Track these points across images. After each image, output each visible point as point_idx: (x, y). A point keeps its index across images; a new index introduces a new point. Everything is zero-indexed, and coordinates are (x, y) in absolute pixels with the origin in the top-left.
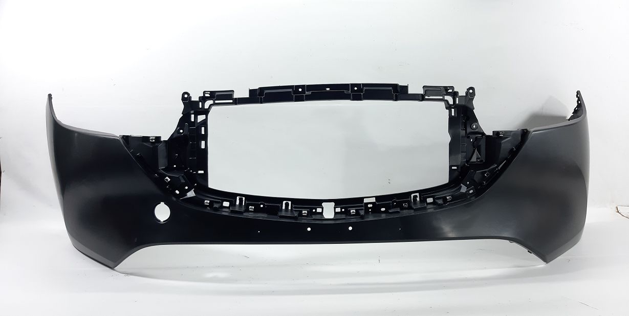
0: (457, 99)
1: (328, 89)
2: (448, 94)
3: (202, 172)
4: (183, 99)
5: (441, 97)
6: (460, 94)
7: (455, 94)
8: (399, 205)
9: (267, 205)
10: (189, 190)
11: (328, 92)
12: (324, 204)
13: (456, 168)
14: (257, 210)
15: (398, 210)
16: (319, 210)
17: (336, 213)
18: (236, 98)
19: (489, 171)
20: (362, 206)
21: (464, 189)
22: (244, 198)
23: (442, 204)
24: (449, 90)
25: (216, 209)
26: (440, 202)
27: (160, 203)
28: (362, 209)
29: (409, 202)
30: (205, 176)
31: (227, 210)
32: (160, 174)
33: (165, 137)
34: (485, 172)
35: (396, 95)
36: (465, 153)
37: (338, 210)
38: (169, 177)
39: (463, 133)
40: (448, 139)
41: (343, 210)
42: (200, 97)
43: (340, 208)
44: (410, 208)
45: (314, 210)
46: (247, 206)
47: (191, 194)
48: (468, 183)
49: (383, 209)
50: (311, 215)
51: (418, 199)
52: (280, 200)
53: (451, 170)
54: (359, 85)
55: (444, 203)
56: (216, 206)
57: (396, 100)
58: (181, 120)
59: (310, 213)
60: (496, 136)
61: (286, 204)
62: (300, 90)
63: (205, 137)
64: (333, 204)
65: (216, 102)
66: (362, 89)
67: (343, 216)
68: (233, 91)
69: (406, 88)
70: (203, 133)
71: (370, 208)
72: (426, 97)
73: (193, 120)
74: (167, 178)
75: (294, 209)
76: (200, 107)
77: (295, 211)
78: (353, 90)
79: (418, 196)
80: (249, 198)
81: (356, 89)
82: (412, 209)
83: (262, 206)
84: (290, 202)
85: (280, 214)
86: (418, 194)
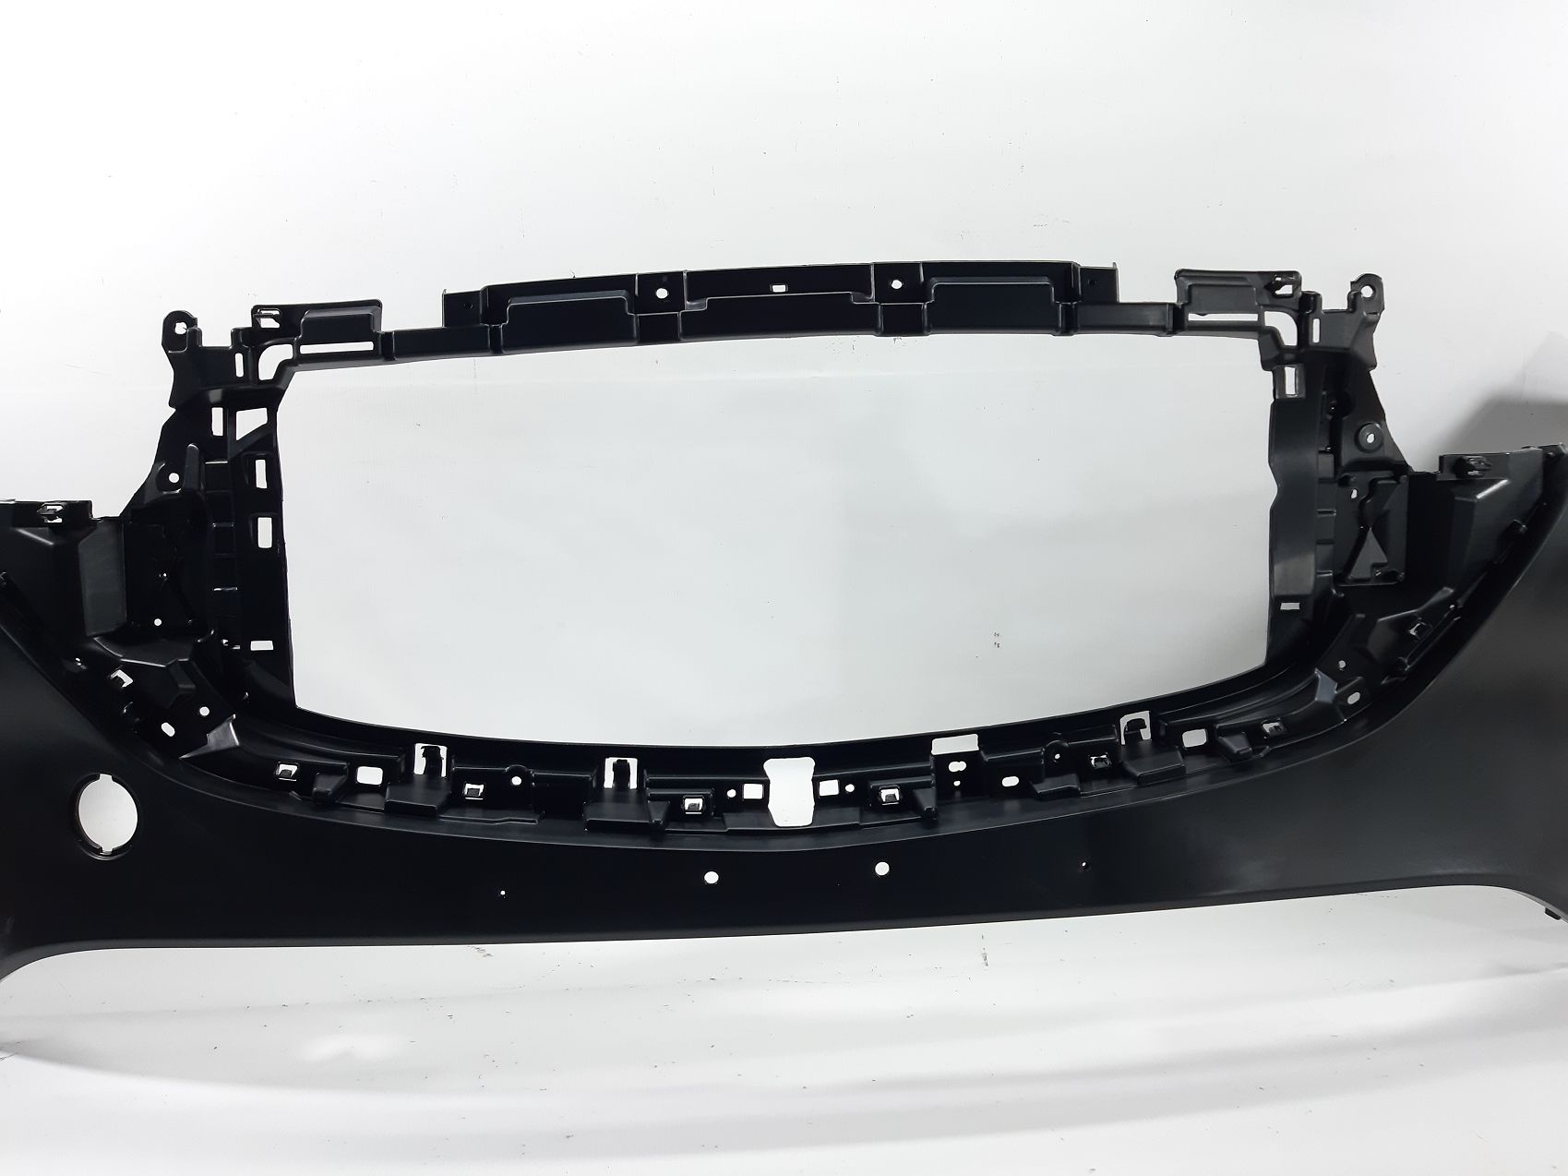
0: (1316, 323)
1: (779, 289)
2: (1278, 304)
3: (267, 645)
4: (170, 341)
5: (1253, 317)
6: (1326, 305)
7: (1305, 306)
8: (1075, 763)
9: (537, 779)
10: (213, 722)
11: (780, 299)
12: (771, 766)
13: (1295, 606)
14: (499, 797)
15: (1071, 782)
16: (752, 791)
17: (821, 802)
18: (388, 335)
19: (1421, 614)
20: (925, 772)
21: (1326, 691)
22: (443, 751)
23: (1247, 756)
24: (1280, 285)
25: (326, 803)
26: (1237, 744)
27: (96, 778)
28: (927, 785)
29: (1112, 748)
30: (281, 661)
31: (374, 802)
32: (89, 657)
33: (109, 504)
34: (1410, 621)
35: (1065, 307)
36: (1330, 547)
37: (830, 788)
38: (128, 669)
39: (1325, 464)
40: (1266, 488)
41: (850, 788)
42: (236, 334)
43: (835, 783)
44: (1116, 772)
45: (732, 793)
46: (457, 780)
47: (226, 736)
48: (1342, 664)
49: (1010, 781)
50: (719, 813)
51: (1146, 734)
52: (592, 755)
53: (1277, 617)
54: (913, 267)
55: (1256, 751)
56: (325, 785)
57: (1068, 328)
58: (169, 430)
59: (718, 806)
60: (1453, 478)
61: (615, 767)
62: (662, 293)
63: (271, 502)
64: (808, 764)
65: (305, 349)
66: (926, 285)
67: (851, 816)
68: (377, 304)
69: (1106, 278)
70: (261, 482)
71: (958, 775)
72: (1192, 317)
73: (217, 429)
74: (120, 674)
75: (651, 792)
76: (240, 372)
77: (654, 798)
78: (885, 292)
79: (1148, 723)
80: (464, 747)
81: (897, 284)
82: (1127, 776)
83: (517, 781)
84: (633, 763)
85: (591, 815)
86: (1145, 715)
